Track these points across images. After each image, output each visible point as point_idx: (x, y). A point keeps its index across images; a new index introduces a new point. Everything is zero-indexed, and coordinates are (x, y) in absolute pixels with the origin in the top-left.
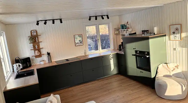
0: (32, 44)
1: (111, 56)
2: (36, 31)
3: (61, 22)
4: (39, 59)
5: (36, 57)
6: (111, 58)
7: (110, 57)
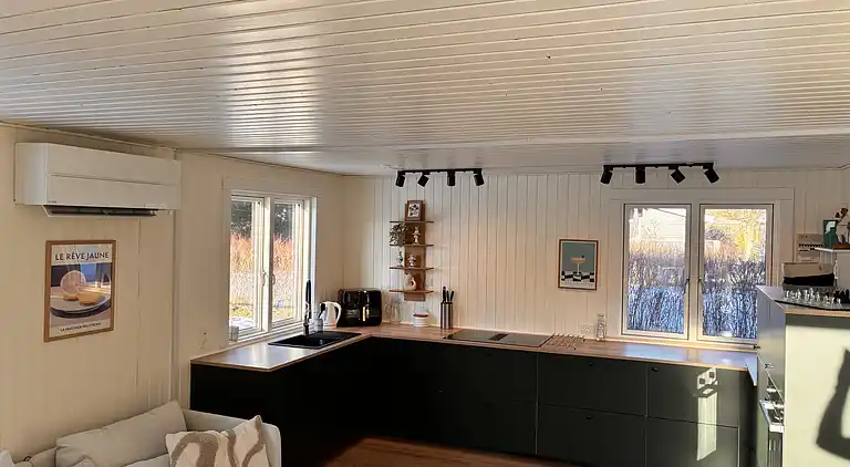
0: (403, 249)
1: (705, 376)
2: (423, 208)
3: (480, 181)
4: (415, 306)
5: (408, 295)
6: (703, 389)
7: (702, 381)
